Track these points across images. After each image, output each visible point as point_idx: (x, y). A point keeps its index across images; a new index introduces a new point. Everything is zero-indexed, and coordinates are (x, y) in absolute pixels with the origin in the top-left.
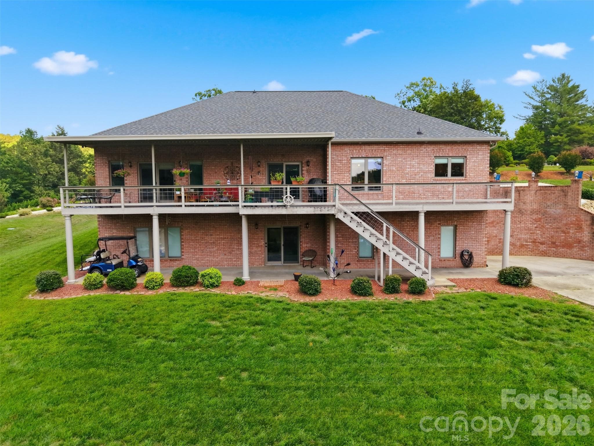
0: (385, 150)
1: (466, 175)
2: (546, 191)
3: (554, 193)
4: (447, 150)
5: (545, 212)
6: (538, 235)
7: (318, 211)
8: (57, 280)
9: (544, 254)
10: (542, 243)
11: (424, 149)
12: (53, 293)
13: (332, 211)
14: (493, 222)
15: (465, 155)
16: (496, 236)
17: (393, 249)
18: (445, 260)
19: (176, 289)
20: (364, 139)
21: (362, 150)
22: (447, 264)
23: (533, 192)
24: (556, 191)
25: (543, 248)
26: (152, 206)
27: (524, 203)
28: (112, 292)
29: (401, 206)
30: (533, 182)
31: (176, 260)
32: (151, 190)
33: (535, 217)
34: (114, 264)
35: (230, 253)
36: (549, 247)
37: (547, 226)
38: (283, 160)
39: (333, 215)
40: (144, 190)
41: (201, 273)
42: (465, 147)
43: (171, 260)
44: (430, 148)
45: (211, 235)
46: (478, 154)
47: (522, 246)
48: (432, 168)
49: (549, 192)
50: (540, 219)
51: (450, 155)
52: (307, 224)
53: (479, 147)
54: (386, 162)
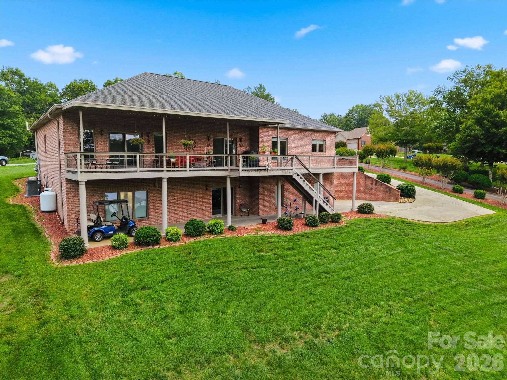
0: (289, 133)
1: (325, 151)
4: (317, 135)
5: (342, 174)
6: (339, 188)
7: (284, 173)
9: (342, 199)
10: (341, 192)
11: (307, 134)
13: (291, 173)
15: (325, 139)
19: (195, 238)
25: (341, 195)
26: (163, 171)
28: (145, 248)
29: (313, 170)
32: (162, 157)
33: (337, 177)
36: (344, 194)
37: (343, 182)
40: (156, 157)
41: (207, 225)
42: (325, 134)
44: (309, 134)
45: (173, 196)
46: (330, 139)
48: (311, 147)
51: (319, 139)
52: (241, 184)
53: (330, 135)
54: (290, 141)
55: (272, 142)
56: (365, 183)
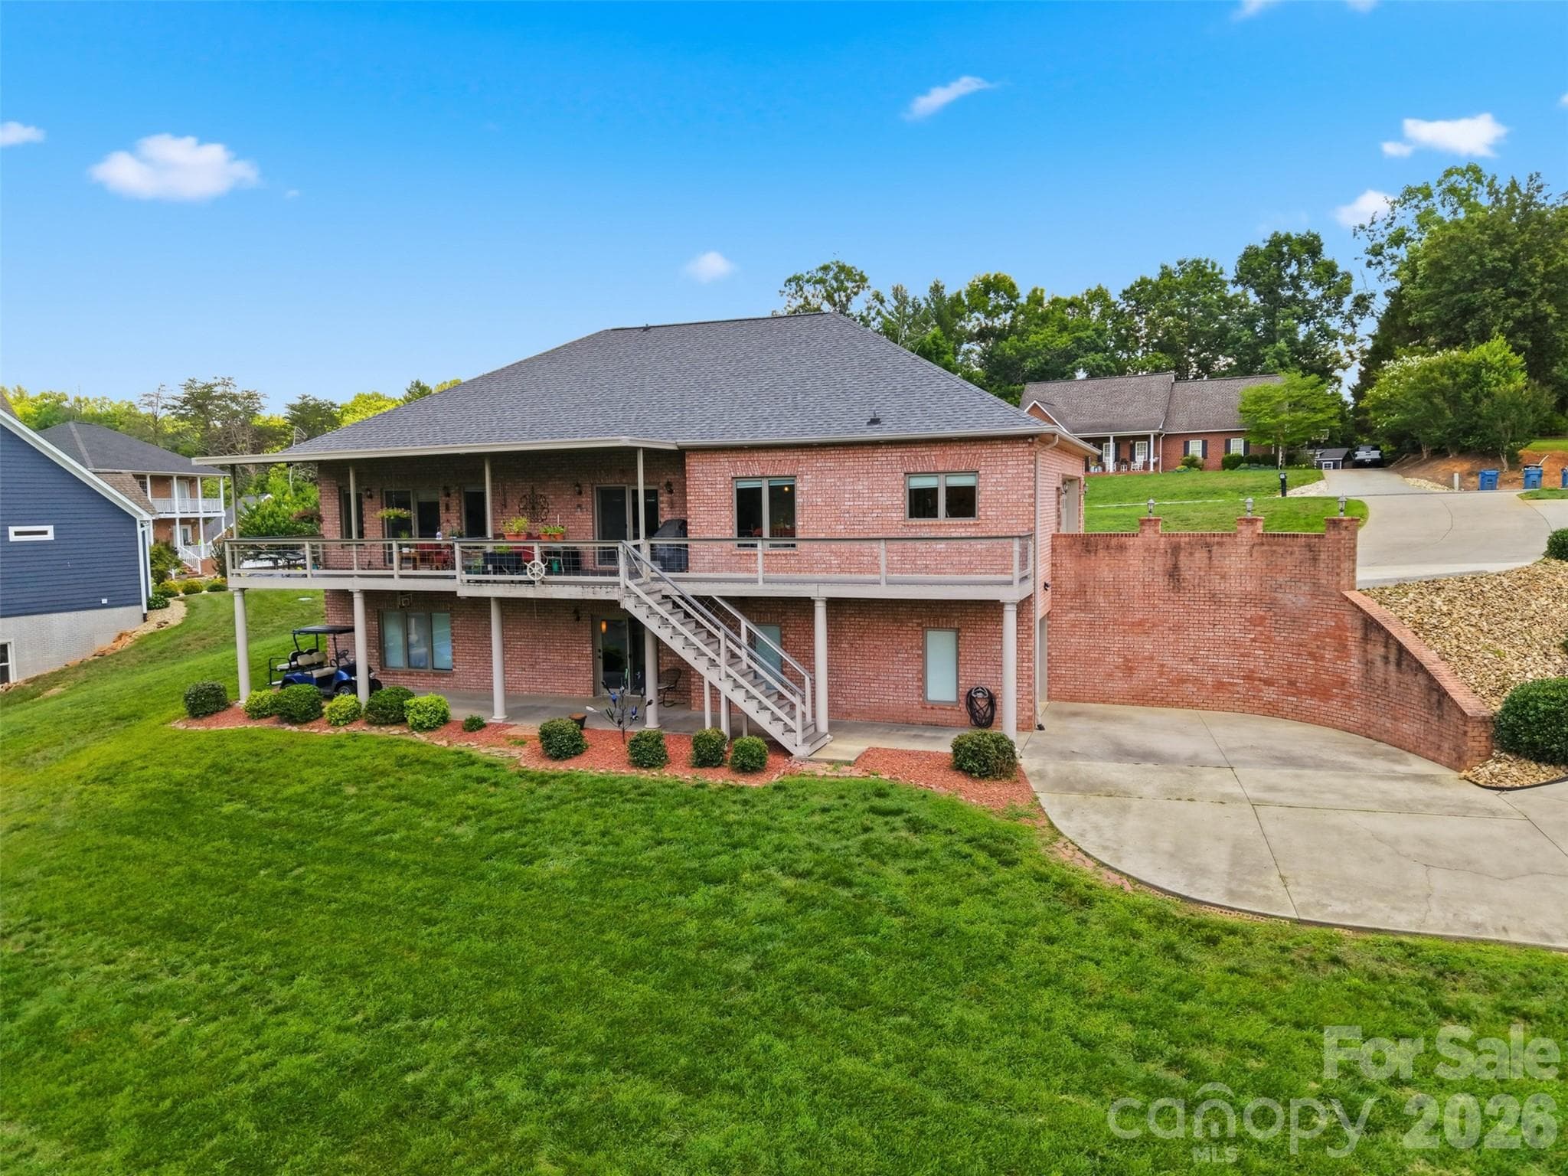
0: (798, 461)
1: (978, 515)
2: (1274, 548)
3: (1292, 553)
4: (933, 458)
5: (1273, 602)
6: (1259, 661)
7: (588, 594)
8: (214, 699)
9: (1273, 711)
10: (1268, 682)
11: (880, 456)
12: (207, 720)
13: (613, 595)
14: (1141, 623)
15: (975, 468)
16: (1152, 659)
17: (728, 676)
18: (935, 706)
20: (748, 440)
21: (753, 461)
22: (939, 716)
23: (1244, 549)
24: (1296, 548)
25: (1269, 694)
26: (352, 576)
27: (1223, 577)
29: (775, 586)
30: (1244, 523)
31: (444, 675)
33: (1250, 612)
34: (315, 676)
35: (532, 666)
36: (1284, 693)
37: (1278, 638)
38: (624, 481)
39: (615, 604)
42: (974, 449)
43: (435, 675)
44: (895, 454)
46: (1007, 465)
47: (1219, 686)
48: (901, 500)
49: (1281, 550)
50: (1263, 618)
51: (941, 469)
53: (1006, 449)
54: (800, 487)
55: (739, 491)
56: (1365, 651)
